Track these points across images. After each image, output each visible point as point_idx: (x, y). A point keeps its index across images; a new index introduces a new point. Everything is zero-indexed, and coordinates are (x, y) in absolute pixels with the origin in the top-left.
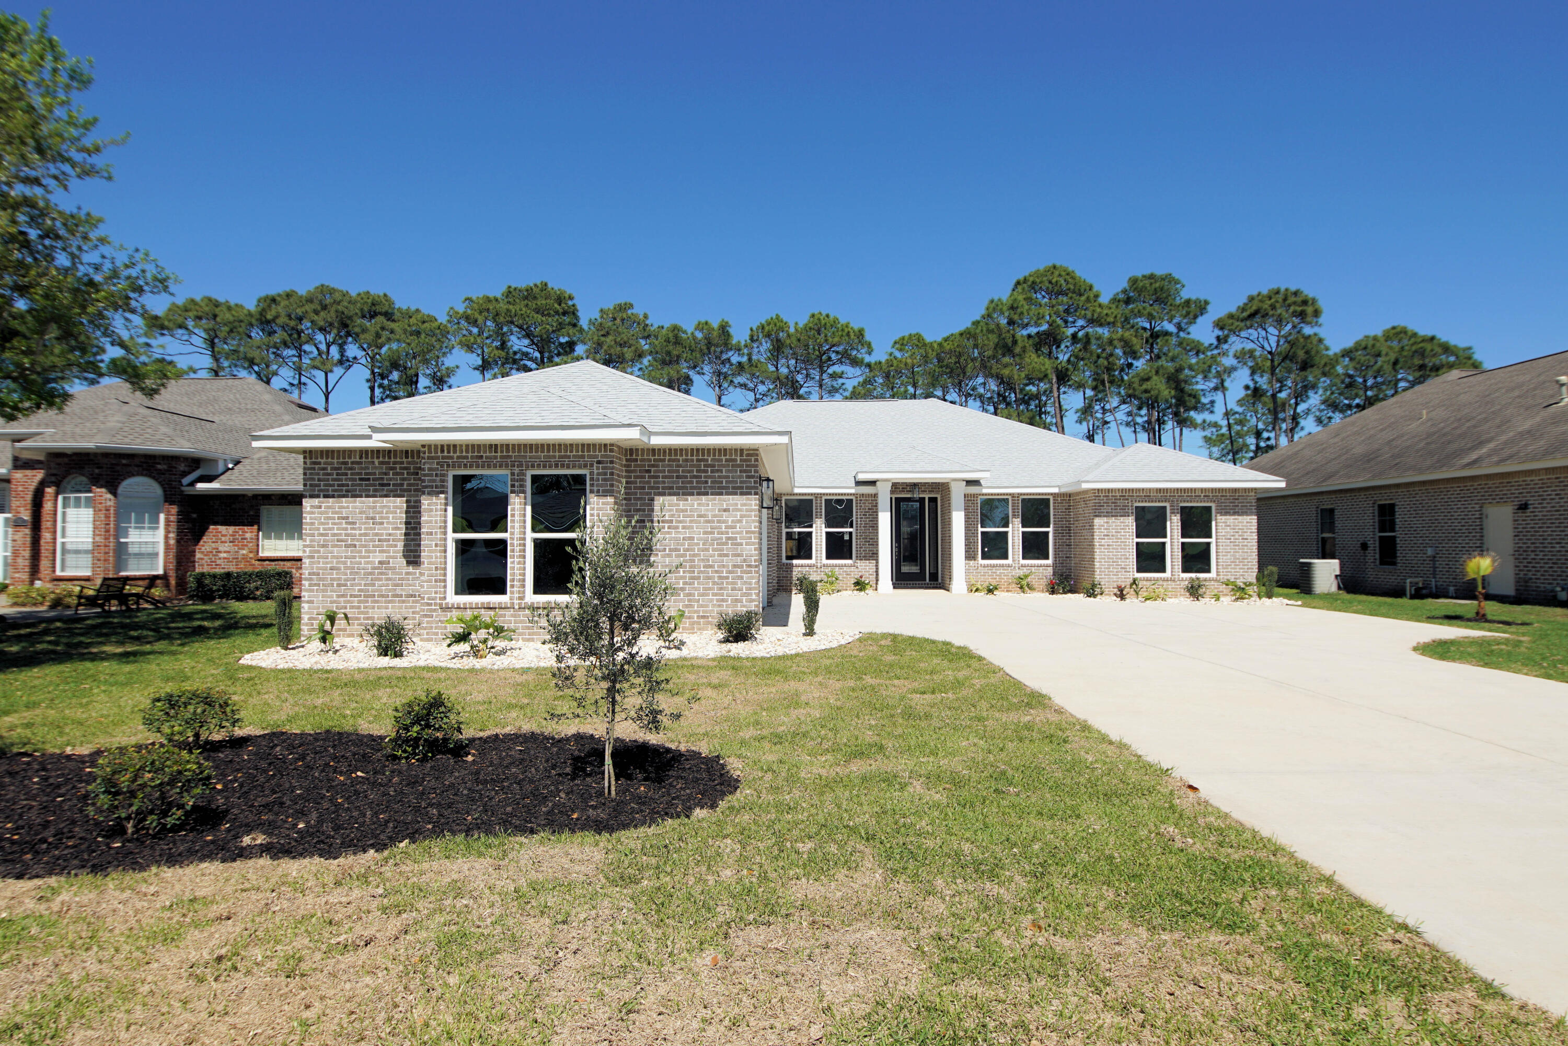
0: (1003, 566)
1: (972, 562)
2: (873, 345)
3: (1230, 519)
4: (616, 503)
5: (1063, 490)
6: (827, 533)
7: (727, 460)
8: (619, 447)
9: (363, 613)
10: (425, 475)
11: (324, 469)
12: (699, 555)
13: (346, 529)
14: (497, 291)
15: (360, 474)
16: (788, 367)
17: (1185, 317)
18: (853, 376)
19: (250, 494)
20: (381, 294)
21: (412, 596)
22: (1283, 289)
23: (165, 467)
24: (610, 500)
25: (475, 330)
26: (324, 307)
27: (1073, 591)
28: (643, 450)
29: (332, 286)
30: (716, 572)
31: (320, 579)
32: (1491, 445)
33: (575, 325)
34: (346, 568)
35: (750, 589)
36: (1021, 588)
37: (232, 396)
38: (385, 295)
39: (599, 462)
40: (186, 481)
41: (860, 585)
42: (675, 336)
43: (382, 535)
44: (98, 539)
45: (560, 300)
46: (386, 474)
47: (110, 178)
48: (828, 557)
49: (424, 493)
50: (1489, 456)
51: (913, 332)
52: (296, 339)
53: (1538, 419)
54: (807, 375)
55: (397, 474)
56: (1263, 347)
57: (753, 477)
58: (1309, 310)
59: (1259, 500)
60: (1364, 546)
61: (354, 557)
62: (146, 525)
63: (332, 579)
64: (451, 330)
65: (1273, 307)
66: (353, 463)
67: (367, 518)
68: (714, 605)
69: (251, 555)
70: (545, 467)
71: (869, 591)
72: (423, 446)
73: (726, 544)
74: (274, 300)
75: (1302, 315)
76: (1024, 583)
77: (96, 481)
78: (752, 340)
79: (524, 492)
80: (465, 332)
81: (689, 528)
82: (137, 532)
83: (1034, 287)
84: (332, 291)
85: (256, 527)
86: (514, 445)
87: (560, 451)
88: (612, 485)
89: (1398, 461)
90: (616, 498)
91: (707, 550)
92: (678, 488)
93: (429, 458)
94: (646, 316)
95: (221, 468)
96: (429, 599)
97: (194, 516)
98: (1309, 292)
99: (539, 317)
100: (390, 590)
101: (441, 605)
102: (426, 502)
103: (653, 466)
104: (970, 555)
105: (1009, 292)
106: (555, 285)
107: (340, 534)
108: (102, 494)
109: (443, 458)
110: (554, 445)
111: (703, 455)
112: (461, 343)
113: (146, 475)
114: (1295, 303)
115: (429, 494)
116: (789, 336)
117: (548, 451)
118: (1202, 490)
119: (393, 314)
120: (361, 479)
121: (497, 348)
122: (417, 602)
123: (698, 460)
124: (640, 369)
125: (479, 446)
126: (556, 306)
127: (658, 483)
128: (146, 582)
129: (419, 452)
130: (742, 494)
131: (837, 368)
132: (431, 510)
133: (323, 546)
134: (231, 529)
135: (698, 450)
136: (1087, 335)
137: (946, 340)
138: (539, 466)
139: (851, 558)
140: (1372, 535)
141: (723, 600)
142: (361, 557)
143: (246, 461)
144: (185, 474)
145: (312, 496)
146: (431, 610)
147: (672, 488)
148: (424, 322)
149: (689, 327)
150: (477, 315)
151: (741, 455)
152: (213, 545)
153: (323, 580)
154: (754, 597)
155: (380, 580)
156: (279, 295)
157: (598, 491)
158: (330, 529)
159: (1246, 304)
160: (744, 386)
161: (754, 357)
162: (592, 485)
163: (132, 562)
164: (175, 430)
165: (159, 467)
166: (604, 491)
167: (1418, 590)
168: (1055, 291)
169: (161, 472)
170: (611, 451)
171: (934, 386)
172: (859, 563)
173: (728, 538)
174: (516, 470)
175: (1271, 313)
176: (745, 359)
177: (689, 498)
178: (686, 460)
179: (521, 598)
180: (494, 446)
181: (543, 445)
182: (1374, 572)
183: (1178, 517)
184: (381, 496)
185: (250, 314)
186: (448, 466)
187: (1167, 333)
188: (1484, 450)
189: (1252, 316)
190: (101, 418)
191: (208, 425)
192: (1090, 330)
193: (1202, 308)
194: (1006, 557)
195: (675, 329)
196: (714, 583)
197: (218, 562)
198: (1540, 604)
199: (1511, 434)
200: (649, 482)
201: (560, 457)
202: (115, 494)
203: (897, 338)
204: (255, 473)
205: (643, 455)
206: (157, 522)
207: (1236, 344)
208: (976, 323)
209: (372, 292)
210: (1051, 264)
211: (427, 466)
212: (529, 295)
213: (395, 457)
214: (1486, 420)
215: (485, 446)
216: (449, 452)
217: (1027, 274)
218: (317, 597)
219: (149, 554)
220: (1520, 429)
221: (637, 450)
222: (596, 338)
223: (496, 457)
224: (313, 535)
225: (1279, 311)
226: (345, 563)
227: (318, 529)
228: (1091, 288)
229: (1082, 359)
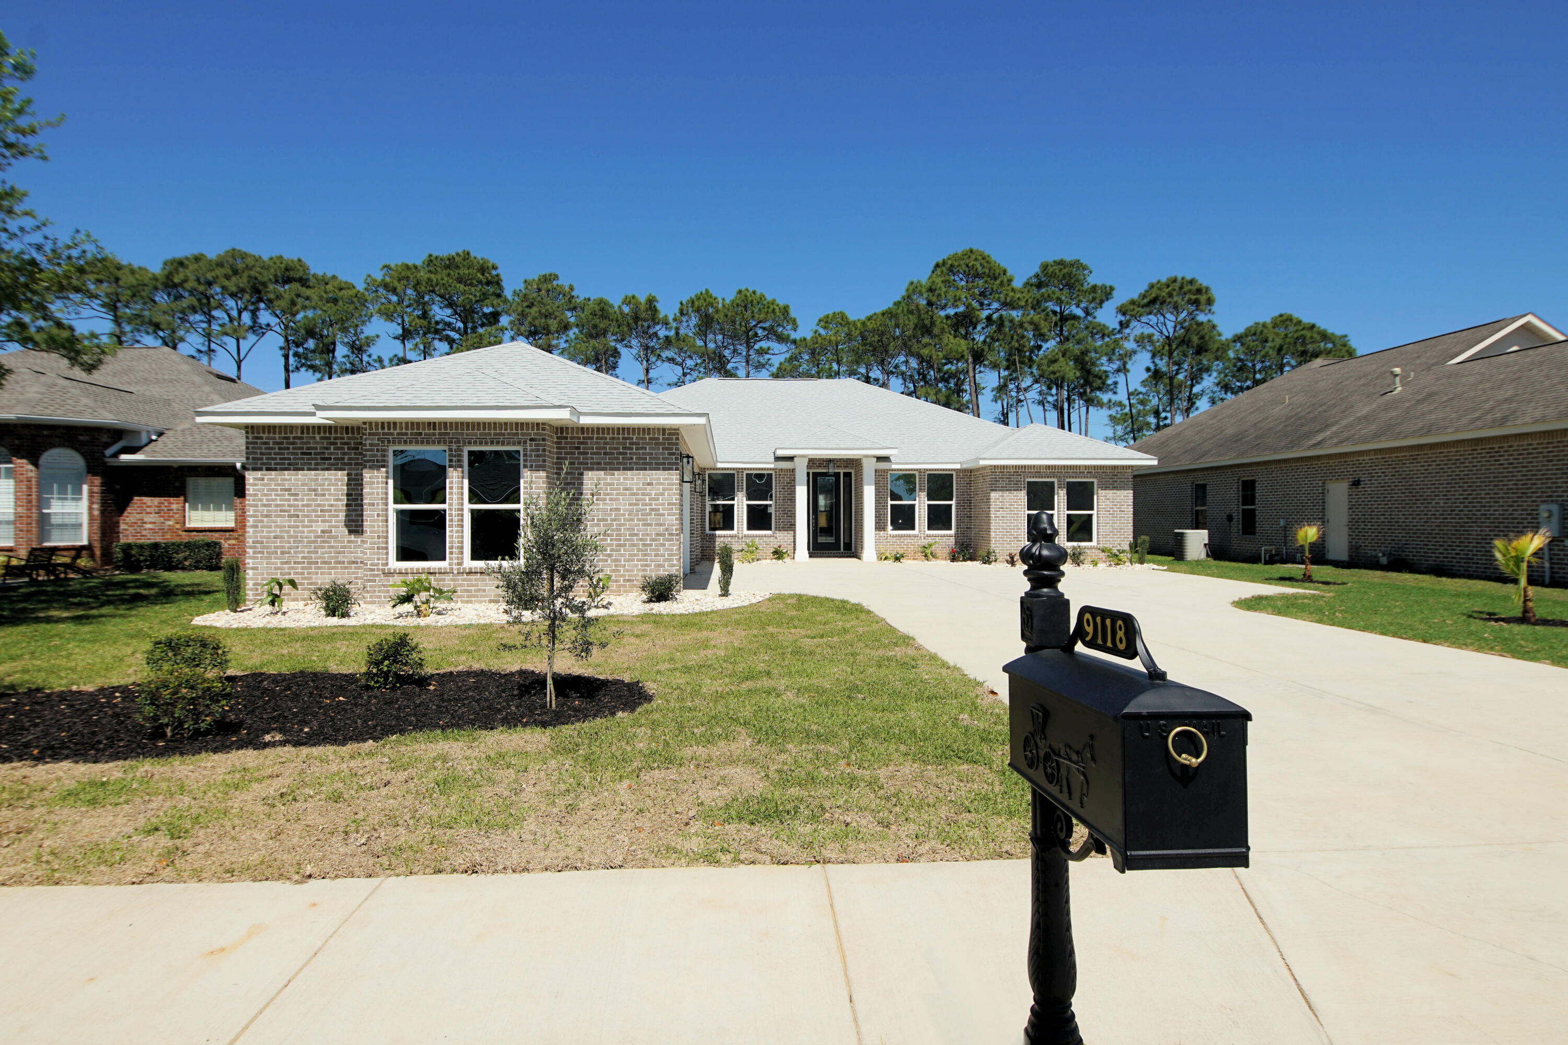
0: (910, 536)
1: (882, 533)
2: (798, 322)
3: (1110, 493)
4: (548, 477)
5: (965, 466)
6: (748, 506)
7: (650, 439)
8: (550, 426)
9: (306, 578)
10: (366, 450)
11: (266, 443)
12: (625, 525)
13: (289, 500)
14: (418, 259)
15: (303, 448)
16: (715, 342)
17: (1091, 302)
18: (779, 353)
19: (175, 466)
20: (295, 259)
21: (354, 562)
22: (1179, 278)
23: (87, 438)
24: (543, 474)
25: (394, 299)
26: (235, 272)
27: (972, 559)
28: (572, 428)
29: (244, 249)
30: (641, 540)
31: (264, 547)
32: (1334, 429)
33: (499, 296)
34: (290, 537)
35: (672, 555)
36: (926, 556)
37: (147, 366)
38: (299, 260)
39: (532, 440)
40: (109, 452)
41: (778, 554)
42: (602, 310)
43: (324, 505)
44: (20, 510)
45: (483, 269)
46: (327, 449)
47: (44, 158)
48: (749, 528)
49: (365, 467)
50: (1331, 438)
51: (837, 310)
52: (205, 305)
53: (1374, 406)
54: (735, 351)
55: (338, 449)
56: (1161, 333)
57: (674, 454)
58: (1203, 298)
59: (1135, 477)
60: (1230, 518)
61: (298, 527)
62: (69, 496)
63: (276, 547)
64: (368, 298)
65: (1170, 295)
66: (294, 438)
67: (309, 490)
68: (638, 570)
69: (178, 526)
70: (481, 443)
71: (787, 560)
72: (365, 423)
73: (650, 514)
74: (181, 263)
75: (1196, 302)
76: (928, 551)
77: (17, 452)
78: (682, 313)
79: (461, 466)
80: (383, 300)
81: (616, 500)
82: (60, 503)
83: (951, 270)
84: (244, 256)
85: (182, 498)
86: (451, 423)
87: (495, 428)
88: (544, 461)
89: (1260, 441)
90: (548, 472)
91: (633, 520)
92: (605, 464)
93: (370, 434)
94: (571, 288)
95: (144, 440)
96: (372, 565)
97: (118, 487)
98: (1203, 281)
99: (462, 287)
100: (332, 558)
101: (383, 570)
102: (367, 475)
103: (582, 443)
104: (880, 526)
105: (929, 273)
106: (479, 253)
107: (284, 505)
108: (24, 465)
109: (384, 434)
110: (489, 423)
111: (629, 433)
112: (380, 312)
113: (68, 447)
114: (1190, 291)
115: (370, 468)
116: (717, 311)
117: (484, 428)
118: (1086, 467)
119: (307, 280)
120: (302, 454)
121: (418, 317)
122: (359, 568)
123: (624, 438)
124: (566, 341)
125: (418, 423)
126: (479, 275)
127: (587, 458)
128: (73, 553)
129: (358, 428)
130: (664, 469)
131: (764, 344)
132: (373, 483)
133: (267, 516)
134: (157, 500)
135: (624, 429)
136: (1001, 317)
137: (869, 319)
138: (475, 443)
139: (770, 529)
140: (1236, 508)
141: (647, 565)
142: (304, 526)
143: (170, 433)
144: (108, 445)
145: (254, 469)
146: (374, 575)
147: (599, 463)
148: (341, 289)
149: (615, 301)
150: (396, 284)
151: (664, 434)
152: (138, 516)
153: (267, 547)
154: (675, 562)
155: (323, 547)
156: (187, 259)
157: (531, 466)
158: (273, 500)
159: (1147, 291)
160: (671, 360)
161: (682, 332)
162: (525, 461)
163: (55, 533)
164: (96, 401)
165: (81, 438)
166: (536, 466)
167: (1271, 556)
168: (973, 275)
169: (82, 444)
170: (543, 429)
171: (858, 363)
172: (778, 534)
173: (652, 510)
174: (454, 447)
175: (1168, 300)
176: (672, 333)
177: (616, 473)
178: (613, 438)
179: (460, 564)
180: (432, 424)
181: (479, 424)
182: (1239, 542)
183: (1065, 491)
184: (322, 470)
185: (155, 278)
186: (389, 442)
187: (1075, 317)
188: (1328, 433)
189: (1153, 302)
190: (19, 389)
191: (127, 396)
192: (1004, 313)
193: (1108, 293)
194: (913, 528)
195: (601, 302)
196: (639, 550)
197: (144, 533)
198: (1366, 568)
199: (1352, 419)
200: (578, 458)
201: (495, 434)
202: (36, 464)
203: (821, 316)
204: (180, 444)
205: (572, 433)
206: (80, 492)
207: (1137, 329)
208: (897, 304)
209: (285, 257)
210: (968, 248)
211: (368, 442)
212: (451, 264)
213: (336, 432)
214: (1334, 406)
215: (424, 423)
216: (389, 429)
217: (945, 257)
218: (262, 563)
219: (73, 525)
220: (1359, 415)
221: (567, 428)
222: (520, 309)
223: (434, 434)
224: (256, 506)
225: (1176, 299)
226: (288, 532)
227: (261, 500)
228: (1005, 272)
229: (998, 340)
